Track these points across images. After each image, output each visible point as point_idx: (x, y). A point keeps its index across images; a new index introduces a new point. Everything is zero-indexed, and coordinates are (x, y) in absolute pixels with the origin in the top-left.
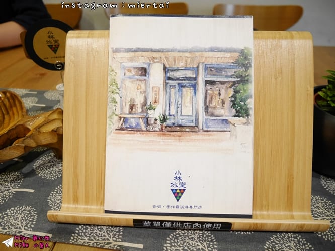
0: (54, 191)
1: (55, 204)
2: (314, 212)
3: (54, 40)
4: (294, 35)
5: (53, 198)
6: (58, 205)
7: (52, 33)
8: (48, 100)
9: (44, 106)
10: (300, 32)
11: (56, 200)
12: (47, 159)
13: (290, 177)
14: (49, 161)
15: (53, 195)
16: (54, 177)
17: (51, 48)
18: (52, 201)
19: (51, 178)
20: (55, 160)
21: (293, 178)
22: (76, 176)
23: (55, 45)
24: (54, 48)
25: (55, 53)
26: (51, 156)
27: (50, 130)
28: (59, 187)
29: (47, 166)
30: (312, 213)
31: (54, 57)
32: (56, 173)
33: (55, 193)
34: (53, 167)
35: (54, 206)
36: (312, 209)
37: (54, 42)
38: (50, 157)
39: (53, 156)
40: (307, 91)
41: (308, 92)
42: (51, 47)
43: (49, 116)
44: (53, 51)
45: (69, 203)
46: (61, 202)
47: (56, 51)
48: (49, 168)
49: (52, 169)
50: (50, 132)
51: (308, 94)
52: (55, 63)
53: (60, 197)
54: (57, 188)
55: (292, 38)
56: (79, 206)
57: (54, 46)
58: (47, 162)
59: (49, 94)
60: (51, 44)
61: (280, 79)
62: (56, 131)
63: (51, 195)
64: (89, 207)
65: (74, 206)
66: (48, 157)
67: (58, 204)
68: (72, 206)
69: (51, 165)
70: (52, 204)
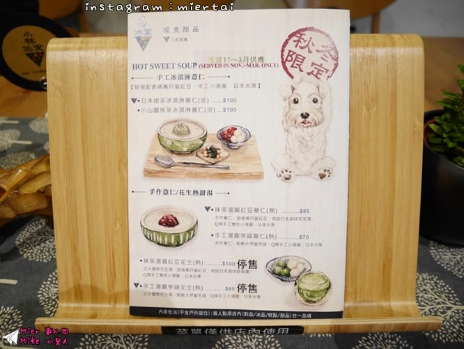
0: (47, 280)
1: (48, 301)
2: (420, 299)
3: (34, 46)
4: (396, 40)
5: (46, 291)
6: (54, 303)
7: (31, 35)
8: (35, 134)
9: (29, 143)
10: (405, 36)
11: (50, 295)
12: (36, 229)
13: (388, 251)
14: (39, 233)
15: (45, 286)
16: (46, 258)
17: (31, 58)
18: (44, 296)
19: (43, 259)
20: (47, 231)
21: (391, 253)
22: (76, 261)
23: (38, 53)
24: (36, 58)
25: (39, 65)
26: (41, 224)
27: (35, 191)
28: (54, 274)
29: (35, 242)
30: (417, 299)
31: (38, 72)
32: (49, 251)
33: (49, 283)
34: (44, 242)
35: (48, 305)
36: (417, 294)
37: (34, 49)
38: (40, 227)
39: (44, 224)
40: (415, 126)
41: (415, 128)
42: (31, 56)
43: (32, 168)
44: (36, 62)
45: (69, 300)
46: (57, 298)
47: (40, 61)
48: (39, 244)
49: (43, 245)
50: (34, 193)
51: (414, 132)
52: (40, 80)
53: (56, 290)
54: (51, 276)
55: (393, 45)
56: (83, 305)
57: (35, 55)
58: (35, 235)
59: (38, 124)
60: (31, 52)
61: (375, 109)
62: (43, 193)
63: (43, 286)
64: (98, 306)
65: (76, 305)
66: (37, 226)
67: (53, 300)
68: (72, 305)
69: (42, 239)
70: (44, 301)
